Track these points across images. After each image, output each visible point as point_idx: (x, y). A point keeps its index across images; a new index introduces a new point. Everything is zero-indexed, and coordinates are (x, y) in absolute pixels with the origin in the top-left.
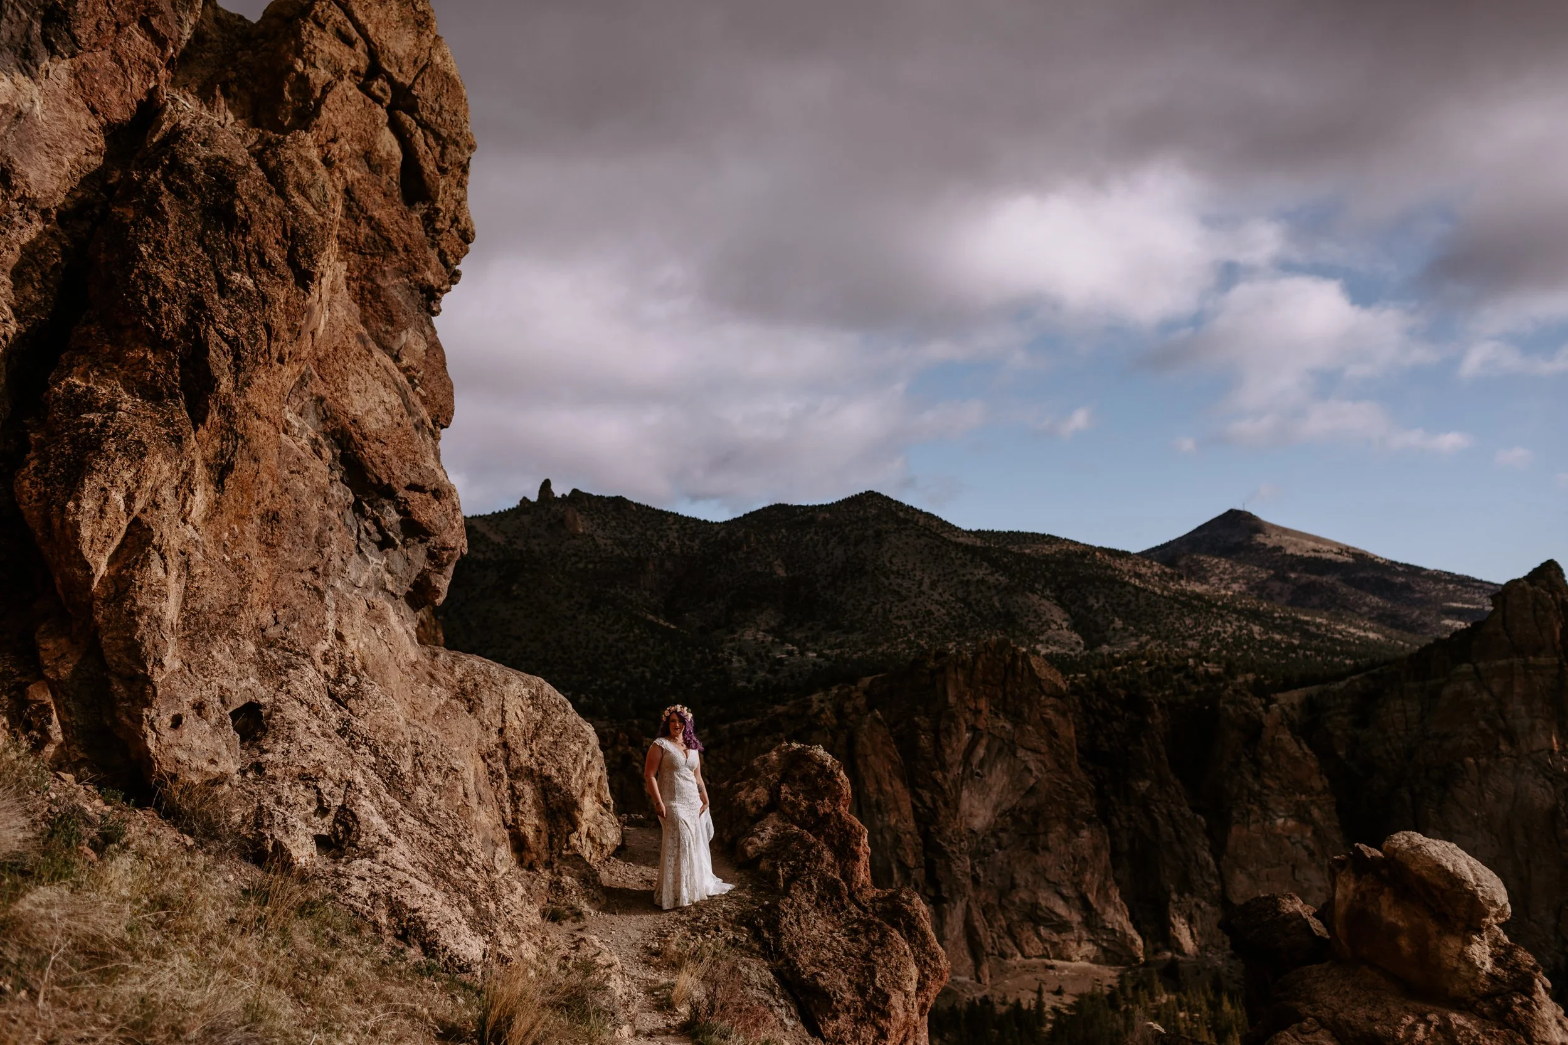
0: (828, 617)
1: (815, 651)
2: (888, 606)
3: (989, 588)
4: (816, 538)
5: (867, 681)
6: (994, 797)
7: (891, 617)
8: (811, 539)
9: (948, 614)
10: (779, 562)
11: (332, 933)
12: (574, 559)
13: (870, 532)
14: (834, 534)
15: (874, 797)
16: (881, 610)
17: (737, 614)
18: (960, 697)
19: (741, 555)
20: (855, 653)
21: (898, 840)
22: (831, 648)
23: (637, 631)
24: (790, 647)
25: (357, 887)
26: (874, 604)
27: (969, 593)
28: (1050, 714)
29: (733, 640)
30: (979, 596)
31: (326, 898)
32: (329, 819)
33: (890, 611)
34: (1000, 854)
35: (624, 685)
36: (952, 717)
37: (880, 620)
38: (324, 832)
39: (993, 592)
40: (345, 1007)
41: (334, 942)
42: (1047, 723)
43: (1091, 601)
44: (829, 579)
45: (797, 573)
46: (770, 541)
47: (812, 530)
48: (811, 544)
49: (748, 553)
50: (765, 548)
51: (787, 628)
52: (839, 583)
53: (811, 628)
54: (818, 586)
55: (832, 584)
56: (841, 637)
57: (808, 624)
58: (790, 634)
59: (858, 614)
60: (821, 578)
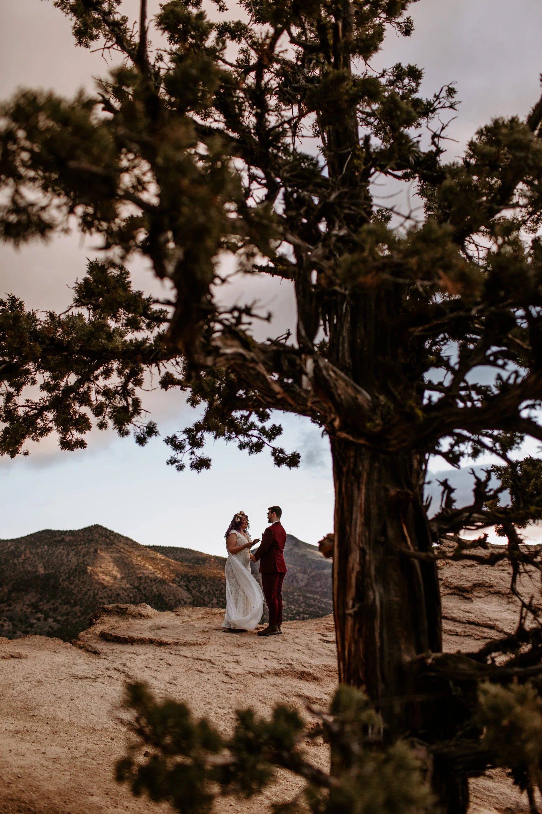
0: (63, 598)
1: (53, 617)
2: (96, 592)
3: (151, 581)
4: (63, 552)
7: (97, 597)
8: (60, 552)
9: (128, 595)
10: (41, 565)
13: (92, 550)
14: (73, 550)
16: (92, 594)
17: (13, 595)
19: (21, 560)
20: (75, 619)
22: (62, 616)
24: (40, 615)
26: (89, 590)
27: (141, 584)
29: (9, 610)
30: (146, 585)
33: (97, 594)
37: (91, 599)
39: (153, 583)
43: (203, 588)
44: (67, 575)
45: (50, 571)
46: (38, 553)
47: (62, 547)
48: (60, 555)
49: (25, 560)
50: (34, 557)
51: (41, 603)
52: (72, 578)
53: (53, 604)
54: (61, 579)
55: (69, 578)
56: (69, 609)
57: (53, 601)
58: (41, 607)
59: (80, 596)
60: (63, 574)
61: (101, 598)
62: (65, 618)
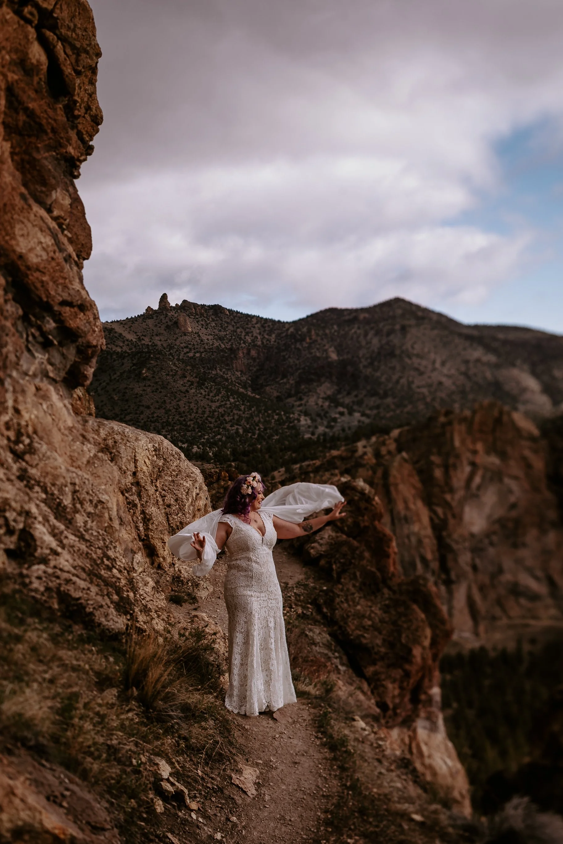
0: (369, 388)
1: (359, 412)
2: (411, 379)
3: (483, 365)
4: (358, 331)
5: (395, 433)
6: (487, 510)
7: (414, 386)
8: (355, 332)
9: (454, 384)
10: (332, 349)
11: (20, 615)
12: (185, 350)
13: (398, 327)
14: (372, 329)
15: (403, 513)
16: (406, 383)
17: (303, 387)
18: (463, 442)
19: (305, 345)
20: (388, 413)
21: (420, 542)
22: (371, 409)
23: (232, 400)
24: (341, 409)
25: (36, 584)
26: (401, 378)
27: (469, 369)
28: (527, 453)
29: (300, 405)
30: (476, 370)
31: (15, 591)
32: (14, 538)
33: (413, 382)
34: (491, 551)
35: (224, 439)
36: (458, 456)
37: (405, 389)
38: (12, 547)
39: (487, 367)
40: (31, 666)
41: (22, 622)
42: (524, 459)
43: (555, 372)
44: (369, 361)
45: (345, 357)
46: (326, 335)
47: (356, 326)
48: (355, 336)
49: (310, 343)
50: (322, 339)
51: (339, 396)
52: (376, 363)
53: (356, 396)
54: (361, 366)
55: (371, 364)
56: (379, 402)
57: (355, 393)
58: (341, 400)
59: (390, 385)
60: (363, 360)
61: (419, 387)
62: (375, 412)
